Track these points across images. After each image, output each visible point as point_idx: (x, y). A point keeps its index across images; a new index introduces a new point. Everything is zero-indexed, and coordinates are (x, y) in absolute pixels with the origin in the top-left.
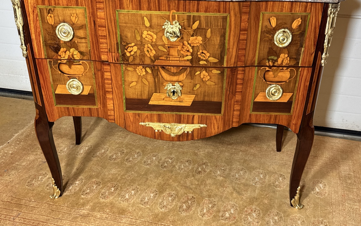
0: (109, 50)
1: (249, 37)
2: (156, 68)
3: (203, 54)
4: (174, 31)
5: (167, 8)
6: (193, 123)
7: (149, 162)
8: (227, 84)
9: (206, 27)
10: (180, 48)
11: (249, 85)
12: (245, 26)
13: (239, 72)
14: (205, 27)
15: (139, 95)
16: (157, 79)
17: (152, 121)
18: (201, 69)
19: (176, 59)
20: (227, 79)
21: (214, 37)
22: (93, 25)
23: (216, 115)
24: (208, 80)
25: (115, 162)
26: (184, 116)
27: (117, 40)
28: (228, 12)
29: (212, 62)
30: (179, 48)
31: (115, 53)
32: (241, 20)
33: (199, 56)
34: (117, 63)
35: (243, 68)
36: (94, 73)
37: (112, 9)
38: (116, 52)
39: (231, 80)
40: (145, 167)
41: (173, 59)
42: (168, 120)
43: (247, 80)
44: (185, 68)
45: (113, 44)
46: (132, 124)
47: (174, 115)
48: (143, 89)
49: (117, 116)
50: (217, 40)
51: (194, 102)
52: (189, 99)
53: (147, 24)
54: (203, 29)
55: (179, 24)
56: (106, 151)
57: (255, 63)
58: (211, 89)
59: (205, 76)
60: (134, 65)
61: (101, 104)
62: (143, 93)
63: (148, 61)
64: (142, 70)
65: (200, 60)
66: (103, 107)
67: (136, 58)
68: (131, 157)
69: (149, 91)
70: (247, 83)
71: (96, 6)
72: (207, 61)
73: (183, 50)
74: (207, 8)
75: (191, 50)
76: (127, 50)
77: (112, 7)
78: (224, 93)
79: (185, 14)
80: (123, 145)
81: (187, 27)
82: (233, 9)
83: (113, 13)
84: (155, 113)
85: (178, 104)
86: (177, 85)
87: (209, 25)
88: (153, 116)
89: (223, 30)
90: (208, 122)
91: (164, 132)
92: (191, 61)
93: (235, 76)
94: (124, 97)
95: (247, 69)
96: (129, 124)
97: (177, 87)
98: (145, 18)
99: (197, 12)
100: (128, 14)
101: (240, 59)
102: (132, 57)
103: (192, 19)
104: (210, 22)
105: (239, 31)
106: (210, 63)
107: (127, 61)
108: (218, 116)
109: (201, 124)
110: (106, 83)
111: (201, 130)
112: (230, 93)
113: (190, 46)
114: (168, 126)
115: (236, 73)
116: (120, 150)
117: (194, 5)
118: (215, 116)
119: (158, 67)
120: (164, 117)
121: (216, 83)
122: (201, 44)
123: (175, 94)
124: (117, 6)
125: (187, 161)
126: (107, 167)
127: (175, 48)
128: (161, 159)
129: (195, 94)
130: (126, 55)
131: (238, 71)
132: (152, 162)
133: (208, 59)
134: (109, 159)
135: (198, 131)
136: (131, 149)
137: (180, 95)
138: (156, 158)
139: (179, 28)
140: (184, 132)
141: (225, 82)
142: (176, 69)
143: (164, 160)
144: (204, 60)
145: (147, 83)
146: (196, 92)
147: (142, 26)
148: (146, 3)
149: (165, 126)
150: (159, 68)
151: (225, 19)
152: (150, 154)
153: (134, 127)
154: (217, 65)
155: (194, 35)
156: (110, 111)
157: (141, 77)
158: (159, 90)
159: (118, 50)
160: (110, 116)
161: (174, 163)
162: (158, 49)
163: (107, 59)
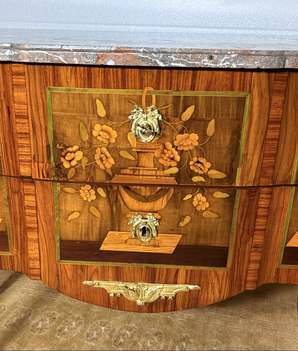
0: (34, 158)
1: (284, 135)
2: (115, 188)
3: (199, 165)
4: (149, 124)
5: (138, 84)
6: (176, 284)
7: (95, 335)
8: (239, 217)
9: (206, 116)
10: (159, 153)
11: (278, 218)
12: (277, 115)
13: (261, 196)
14: (204, 117)
15: (83, 233)
16: (116, 208)
17: (104, 278)
18: (194, 191)
19: (149, 173)
20: (240, 208)
21: (220, 134)
22: (6, 114)
23: (217, 269)
24: (205, 210)
25: (40, 334)
26: (161, 271)
27: (47, 140)
28: (248, 90)
29: (214, 177)
30: (157, 154)
31: (43, 162)
32: (270, 104)
33: (191, 167)
34: (47, 180)
35: (270, 189)
36: (8, 197)
37: (40, 85)
38: (45, 161)
39: (247, 210)
40: (88, 344)
41: (145, 173)
42: (133, 276)
43: (276, 209)
44: (164, 188)
45: (41, 147)
46: (71, 284)
47: (144, 269)
48: (90, 225)
49: (45, 269)
50: (225, 139)
51: (179, 248)
52: (170, 241)
53: (102, 112)
54: (200, 120)
55: (159, 113)
56: (28, 316)
57: (290, 180)
58: (210, 225)
59: (201, 203)
60: (77, 182)
61: (18, 249)
62: (91, 230)
63: (100, 177)
64: (90, 191)
65: (193, 174)
66: (21, 254)
67: (80, 172)
68: (67, 327)
69: (100, 228)
70: (274, 215)
71: (12, 81)
72: (205, 176)
73: (163, 157)
74: (211, 82)
75: (178, 158)
76: (64, 157)
77: (40, 82)
78: (233, 231)
79: (170, 94)
80: (55, 305)
81: (172, 118)
82: (258, 85)
83: (41, 94)
84: (110, 264)
85: (152, 250)
86: (151, 217)
87: (213, 113)
88: (107, 270)
89: (237, 122)
90: (202, 281)
91: (125, 296)
92: (177, 176)
93: (255, 202)
94: (58, 238)
95: (277, 190)
96: (65, 282)
97: (151, 221)
98: (98, 102)
99: (191, 90)
100: (68, 94)
101: (265, 173)
102: (73, 170)
103: (181, 102)
104: (215, 107)
105: (266, 124)
106: (212, 179)
107: (64, 176)
108: (221, 271)
109: (190, 284)
110: (28, 214)
111: (189, 294)
112: (245, 232)
113: (176, 150)
114: (133, 287)
115: (256, 198)
116: (49, 314)
117: (187, 78)
118: (216, 272)
119: (118, 187)
120: (127, 272)
121: (220, 215)
122: (196, 147)
123: (147, 233)
124: (49, 80)
125: (156, 335)
126: (27, 344)
127: (149, 153)
128: (113, 331)
129: (182, 232)
130: (63, 167)
131: (260, 193)
132: (99, 334)
133: (207, 173)
134: (31, 330)
135: (185, 295)
136: (67, 313)
137: (155, 234)
138: (106, 328)
139: (158, 119)
140: (160, 297)
141: (236, 212)
142: (149, 189)
143: (119, 332)
144: (201, 175)
145: (98, 214)
146: (183, 229)
147: (91, 115)
148: (100, 76)
149: (127, 287)
150: (120, 189)
151: (241, 102)
152: (96, 322)
153: (73, 287)
154: (224, 184)
155: (184, 131)
156: (33, 260)
157: (87, 203)
158: (119, 226)
159: (49, 158)
160: (33, 269)
161: (136, 338)
162: (120, 156)
163: (30, 172)
